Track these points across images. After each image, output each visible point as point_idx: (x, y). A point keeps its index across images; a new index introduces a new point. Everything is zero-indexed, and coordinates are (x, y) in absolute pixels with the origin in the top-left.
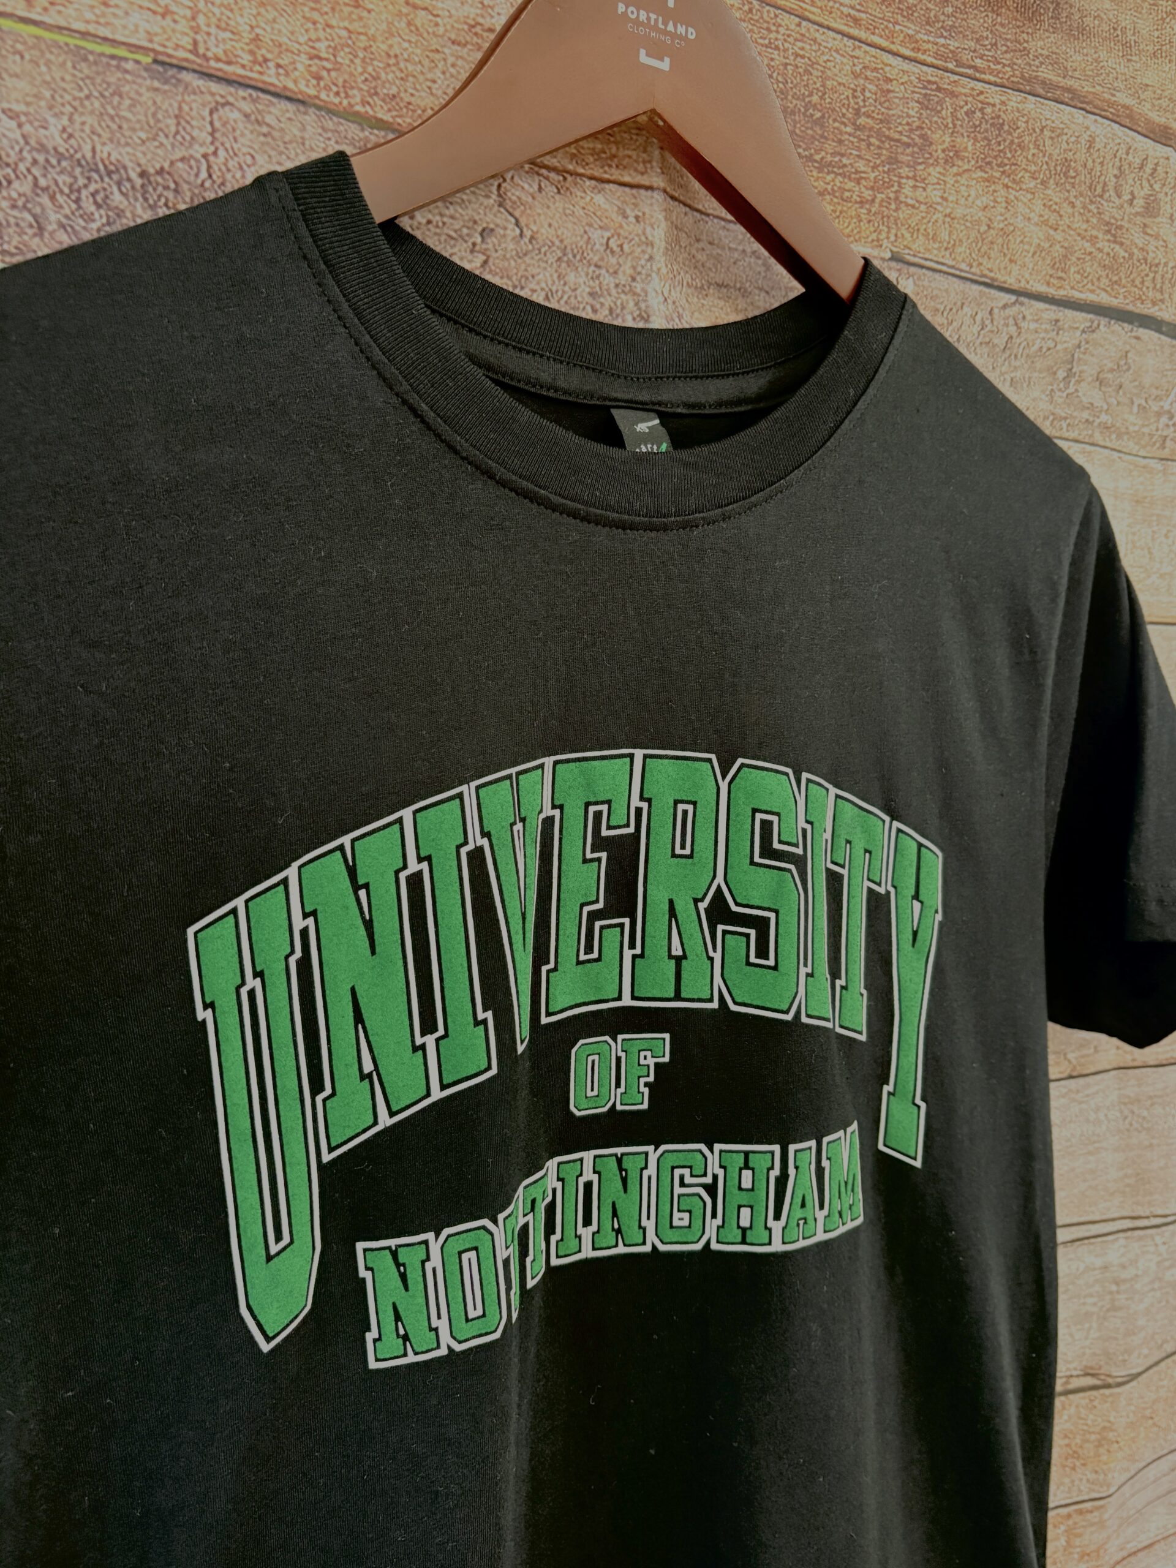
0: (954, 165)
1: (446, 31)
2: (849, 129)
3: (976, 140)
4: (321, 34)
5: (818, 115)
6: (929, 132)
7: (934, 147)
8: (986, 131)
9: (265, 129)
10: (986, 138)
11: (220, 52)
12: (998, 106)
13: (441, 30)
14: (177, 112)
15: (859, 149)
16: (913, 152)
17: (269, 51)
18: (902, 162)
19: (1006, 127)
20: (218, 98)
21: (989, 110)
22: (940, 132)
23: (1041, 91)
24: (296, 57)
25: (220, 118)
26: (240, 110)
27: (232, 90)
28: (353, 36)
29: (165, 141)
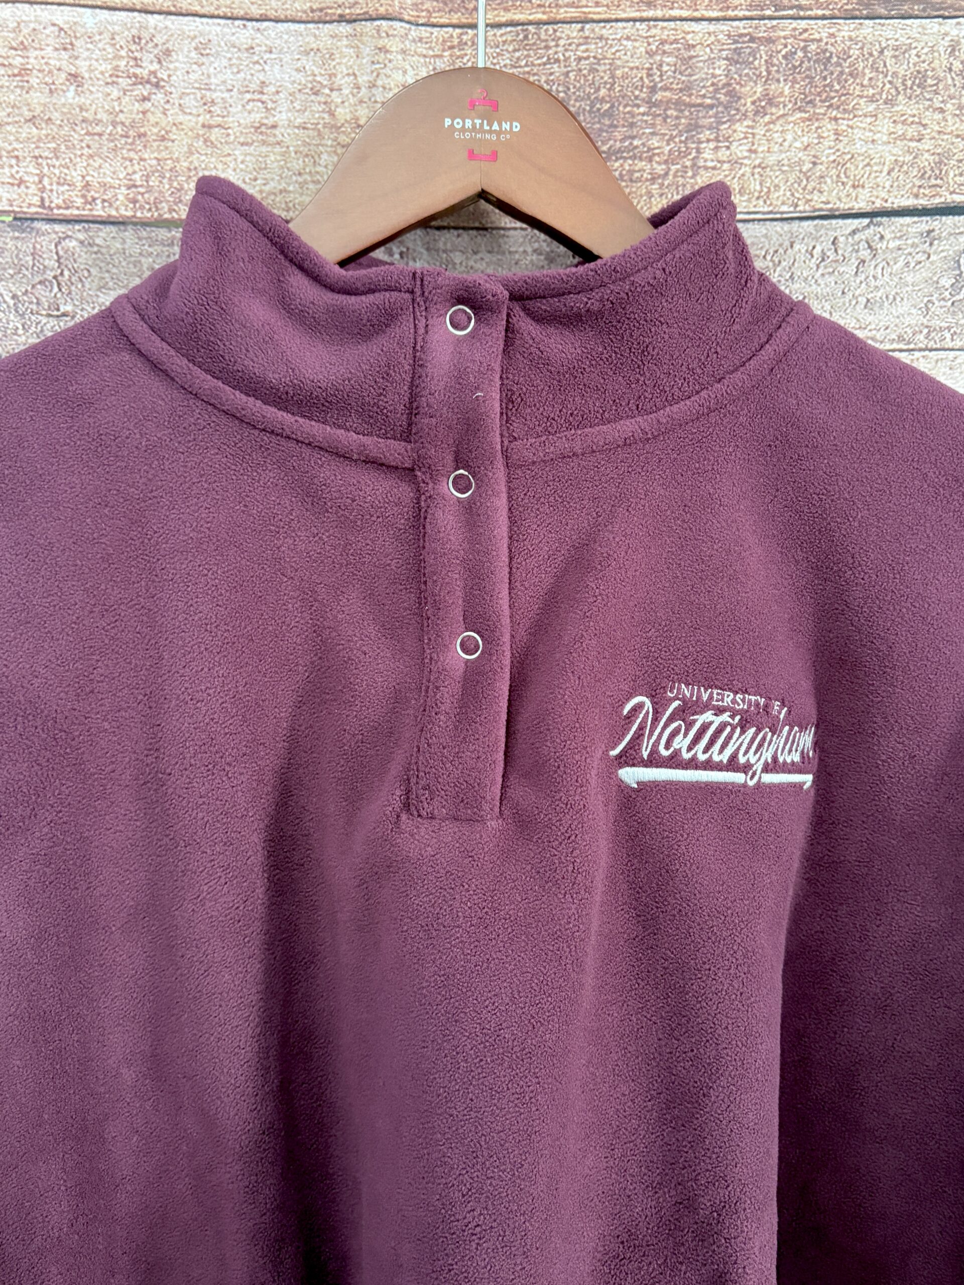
0: (766, 114)
1: (236, 137)
2: (642, 110)
3: (794, 81)
4: (137, 167)
5: (607, 106)
6: (738, 87)
7: (743, 101)
8: (809, 69)
9: (95, 249)
10: (807, 77)
11: (60, 202)
12: (825, 40)
13: (232, 138)
14: (32, 251)
15: (653, 125)
16: (718, 112)
17: (96, 192)
18: (704, 127)
19: (835, 59)
20: (61, 235)
21: (813, 47)
22: (752, 84)
23: (883, 12)
24: (117, 191)
25: (63, 248)
26: (76, 239)
27: (70, 227)
28: (161, 163)
29: (26, 273)
